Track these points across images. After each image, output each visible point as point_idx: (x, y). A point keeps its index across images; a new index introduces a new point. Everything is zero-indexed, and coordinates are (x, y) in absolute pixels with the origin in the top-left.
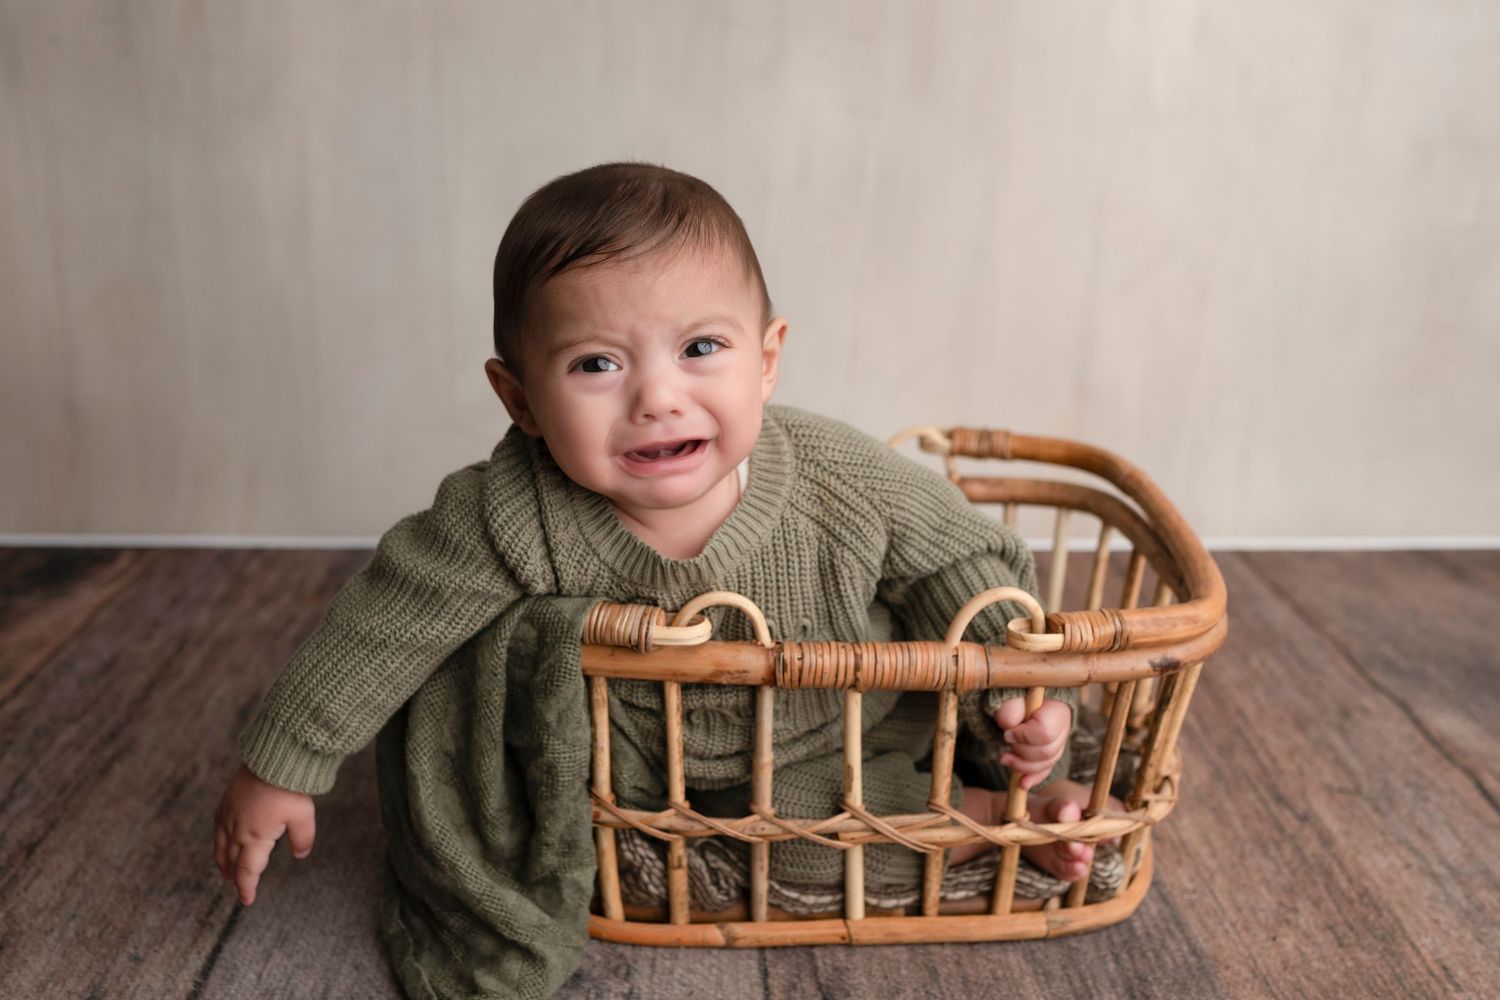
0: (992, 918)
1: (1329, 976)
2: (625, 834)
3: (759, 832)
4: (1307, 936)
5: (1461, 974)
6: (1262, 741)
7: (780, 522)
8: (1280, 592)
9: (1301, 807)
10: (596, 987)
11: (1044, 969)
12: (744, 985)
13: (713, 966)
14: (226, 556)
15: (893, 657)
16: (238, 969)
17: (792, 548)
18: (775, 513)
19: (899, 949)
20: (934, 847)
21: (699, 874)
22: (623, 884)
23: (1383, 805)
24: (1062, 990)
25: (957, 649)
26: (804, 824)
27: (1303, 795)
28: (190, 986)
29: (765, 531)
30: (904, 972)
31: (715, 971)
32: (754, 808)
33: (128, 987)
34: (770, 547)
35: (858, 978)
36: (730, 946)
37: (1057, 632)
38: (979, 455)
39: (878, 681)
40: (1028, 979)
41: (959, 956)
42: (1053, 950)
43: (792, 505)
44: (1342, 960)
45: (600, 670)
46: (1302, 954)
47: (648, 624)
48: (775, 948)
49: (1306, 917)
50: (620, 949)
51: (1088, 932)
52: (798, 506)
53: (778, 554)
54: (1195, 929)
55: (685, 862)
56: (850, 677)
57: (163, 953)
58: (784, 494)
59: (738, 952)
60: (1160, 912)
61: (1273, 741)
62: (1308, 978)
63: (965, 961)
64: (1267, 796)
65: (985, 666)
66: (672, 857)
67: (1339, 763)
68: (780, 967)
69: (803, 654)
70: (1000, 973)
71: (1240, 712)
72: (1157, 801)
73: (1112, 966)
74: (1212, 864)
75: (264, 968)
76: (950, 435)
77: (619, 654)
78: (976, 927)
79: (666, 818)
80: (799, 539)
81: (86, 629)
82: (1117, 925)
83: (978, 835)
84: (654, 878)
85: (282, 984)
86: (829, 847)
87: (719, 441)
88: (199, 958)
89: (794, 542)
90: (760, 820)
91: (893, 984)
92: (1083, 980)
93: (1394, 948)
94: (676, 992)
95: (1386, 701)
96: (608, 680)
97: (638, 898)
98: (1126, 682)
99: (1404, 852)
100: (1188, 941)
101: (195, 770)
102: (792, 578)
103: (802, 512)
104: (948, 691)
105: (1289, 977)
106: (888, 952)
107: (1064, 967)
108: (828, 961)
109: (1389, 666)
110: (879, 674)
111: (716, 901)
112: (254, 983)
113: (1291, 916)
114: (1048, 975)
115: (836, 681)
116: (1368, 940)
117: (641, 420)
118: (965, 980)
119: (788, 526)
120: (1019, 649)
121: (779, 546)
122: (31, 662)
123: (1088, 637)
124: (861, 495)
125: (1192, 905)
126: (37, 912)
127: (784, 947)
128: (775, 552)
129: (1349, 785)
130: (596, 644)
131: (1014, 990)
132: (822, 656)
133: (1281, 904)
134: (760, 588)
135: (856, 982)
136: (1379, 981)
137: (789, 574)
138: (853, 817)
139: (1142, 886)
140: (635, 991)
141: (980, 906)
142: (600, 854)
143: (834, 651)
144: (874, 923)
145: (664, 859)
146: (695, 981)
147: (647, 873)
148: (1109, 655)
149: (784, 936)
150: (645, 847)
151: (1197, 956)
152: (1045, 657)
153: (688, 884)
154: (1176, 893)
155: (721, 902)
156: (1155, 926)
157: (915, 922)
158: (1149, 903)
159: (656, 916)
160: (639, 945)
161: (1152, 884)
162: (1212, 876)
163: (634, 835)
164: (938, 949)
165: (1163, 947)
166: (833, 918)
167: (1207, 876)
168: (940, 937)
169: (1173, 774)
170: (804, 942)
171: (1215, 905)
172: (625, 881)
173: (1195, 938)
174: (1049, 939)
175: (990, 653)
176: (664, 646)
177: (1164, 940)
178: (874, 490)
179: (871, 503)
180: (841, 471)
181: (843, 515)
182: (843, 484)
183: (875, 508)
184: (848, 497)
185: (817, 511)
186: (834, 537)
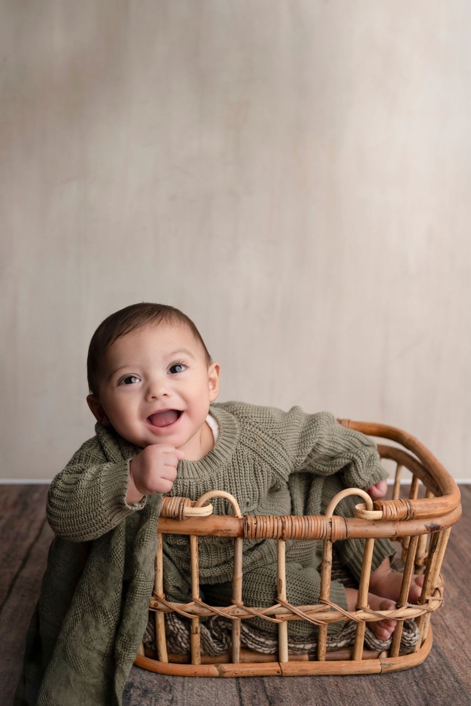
0: (353, 662)
2: (171, 615)
3: (236, 614)
7: (235, 451)
10: (155, 696)
11: (381, 689)
12: (229, 696)
13: (213, 686)
15: (300, 523)
17: (241, 464)
18: (233, 447)
19: (306, 678)
20: (323, 622)
21: (206, 637)
22: (168, 643)
25: (331, 519)
26: (258, 609)
29: (229, 456)
30: (310, 690)
31: (214, 689)
32: (233, 601)
34: (231, 464)
35: (286, 693)
36: (221, 676)
37: (379, 510)
39: (293, 535)
40: (373, 694)
41: (337, 682)
42: (385, 679)
43: (241, 443)
47: (183, 506)
48: (244, 677)
50: (167, 677)
51: (402, 670)
52: (244, 443)
53: (235, 466)
54: (457, 670)
55: (199, 631)
56: (280, 533)
58: (237, 438)
59: (226, 680)
60: (438, 660)
63: (340, 685)
65: (345, 528)
66: (193, 628)
68: (247, 687)
69: (257, 522)
70: (358, 691)
72: (433, 600)
73: (415, 688)
74: (463, 637)
77: (169, 521)
78: (345, 667)
79: (190, 607)
80: (244, 459)
82: (416, 667)
83: (345, 616)
84: (184, 639)
86: (270, 622)
87: (188, 411)
89: (242, 461)
90: (237, 607)
91: (305, 696)
92: (401, 695)
94: (195, 699)
97: (177, 650)
98: (414, 536)
100: (454, 675)
102: (241, 478)
103: (246, 446)
104: (328, 540)
106: (301, 680)
107: (391, 688)
108: (271, 684)
110: (294, 531)
111: (216, 651)
114: (383, 692)
115: (273, 534)
117: (150, 399)
118: (341, 694)
119: (239, 453)
120: (361, 518)
121: (235, 463)
123: (395, 512)
124: (271, 438)
125: (454, 657)
127: (249, 677)
128: (233, 466)
131: (366, 699)
132: (266, 522)
134: (227, 483)
135: (286, 695)
137: (240, 476)
138: (282, 606)
139: (428, 647)
140: (175, 698)
141: (347, 654)
142: (157, 627)
143: (272, 520)
144: (294, 664)
145: (189, 629)
146: (205, 694)
147: (181, 637)
148: (405, 522)
149: (249, 671)
150: (180, 622)
151: (459, 683)
152: (374, 523)
153: (201, 642)
154: (445, 651)
155: (218, 652)
156: (436, 668)
157: (315, 664)
158: (432, 656)
159: (184, 659)
160: (176, 676)
161: (432, 646)
162: (463, 643)
163: (174, 615)
164: (327, 678)
165: (441, 678)
166: (273, 661)
167: (461, 643)
168: (328, 672)
169: (440, 587)
170: (258, 675)
171: (466, 657)
172: (169, 641)
173: (457, 674)
174: (383, 674)
175: (347, 521)
176: (190, 517)
177: (441, 675)
178: (276, 434)
179: (276, 441)
180: (261, 426)
181: (265, 447)
182: (263, 432)
183: (279, 443)
184: (266, 439)
185: (254, 445)
186: (261, 457)
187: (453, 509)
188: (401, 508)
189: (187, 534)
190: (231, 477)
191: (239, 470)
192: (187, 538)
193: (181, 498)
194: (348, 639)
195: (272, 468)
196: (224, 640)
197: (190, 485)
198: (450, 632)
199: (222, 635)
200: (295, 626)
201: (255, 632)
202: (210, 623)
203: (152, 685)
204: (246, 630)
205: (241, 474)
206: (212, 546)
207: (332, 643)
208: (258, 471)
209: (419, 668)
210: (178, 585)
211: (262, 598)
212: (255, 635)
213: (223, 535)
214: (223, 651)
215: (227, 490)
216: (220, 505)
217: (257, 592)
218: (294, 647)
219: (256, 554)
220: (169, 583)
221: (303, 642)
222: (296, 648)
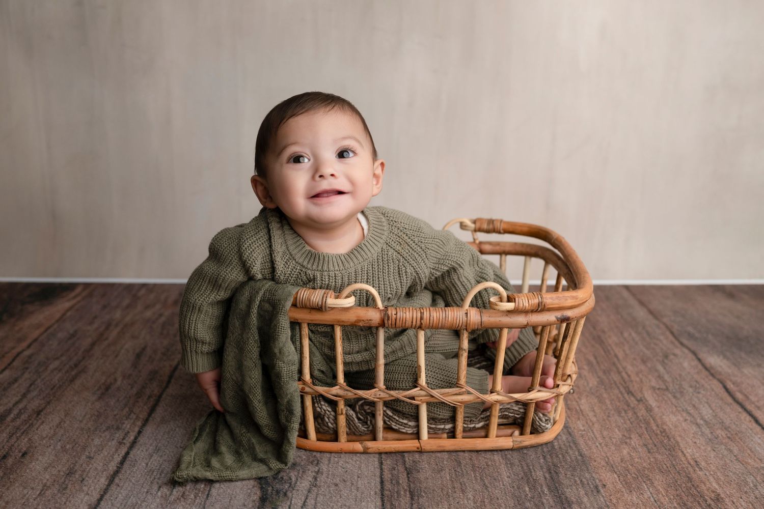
0: (487, 439)
1: (642, 464)
2: (318, 398)
3: (378, 396)
4: (634, 448)
5: (703, 464)
6: (624, 368)
8: (642, 303)
9: (639, 396)
10: (302, 469)
12: (371, 468)
13: (357, 460)
14: (129, 287)
15: (438, 314)
16: (137, 462)
17: (385, 262)
18: (379, 246)
19: (444, 453)
20: (459, 404)
21: (351, 419)
22: (316, 423)
23: (678, 395)
24: (518, 470)
25: (467, 310)
27: (641, 391)
28: (115, 468)
29: (375, 252)
30: (445, 462)
31: (358, 462)
32: (376, 385)
33: (86, 468)
34: (376, 260)
36: (365, 452)
37: (512, 302)
38: (488, 231)
39: (431, 324)
40: (503, 466)
41: (471, 456)
42: (515, 454)
43: (387, 244)
44: (649, 458)
45: (305, 319)
46: (631, 456)
47: (326, 297)
48: (386, 453)
49: (635, 441)
50: (315, 454)
51: (532, 447)
52: (390, 244)
54: (582, 446)
55: (344, 412)
56: (418, 323)
57: (102, 455)
59: (370, 455)
60: (567, 439)
61: (629, 368)
62: (632, 465)
63: (474, 458)
64: (624, 391)
65: (480, 318)
66: (338, 410)
67: (660, 377)
68: (388, 461)
69: (397, 312)
70: (490, 463)
71: (616, 356)
72: (563, 385)
73: (542, 461)
74: (594, 419)
75: (149, 461)
76: (474, 222)
77: (313, 312)
78: (480, 444)
79: (335, 390)
80: (389, 258)
81: (61, 319)
82: (546, 444)
83: (479, 398)
84: (330, 420)
85: (158, 467)
87: (352, 194)
88: (119, 457)
90: (378, 391)
91: (440, 467)
92: (528, 466)
93: (674, 453)
94: (339, 471)
95: (686, 351)
96: (308, 324)
97: (324, 430)
98: (545, 326)
99: (684, 415)
100: (578, 451)
101: (115, 380)
103: (391, 247)
104: (464, 329)
105: (623, 465)
106: (439, 455)
107: (520, 461)
108: (411, 459)
109: (691, 336)
110: (431, 321)
111: (360, 430)
112: (145, 467)
113: (628, 441)
114: (512, 464)
115: (412, 325)
116: (663, 450)
117: (317, 178)
118: (473, 466)
119: (384, 252)
120: (495, 309)
122: (36, 333)
123: (526, 305)
124: (416, 244)
125: (582, 436)
126: (43, 438)
127: (391, 453)
129: (664, 387)
130: (303, 307)
131: (496, 470)
132: (406, 313)
133: (624, 435)
134: (370, 277)
135: (422, 467)
136: (665, 466)
138: (421, 390)
139: (558, 428)
140: (321, 470)
141: (483, 433)
142: (305, 409)
143: (411, 311)
144: (432, 441)
145: (335, 411)
146: (349, 467)
147: (327, 418)
148: (537, 314)
149: (391, 447)
150: (326, 405)
151: (582, 456)
152: (507, 313)
153: (346, 422)
154: (575, 431)
155: (363, 431)
156: (564, 444)
157: (452, 441)
158: (562, 435)
159: (331, 438)
160: (324, 452)
161: (564, 426)
162: (593, 424)
163: (321, 399)
164: (462, 454)
165: (566, 453)
166: (414, 439)
167: (591, 424)
168: (463, 448)
169: (573, 374)
170: (400, 451)
171: (593, 436)
172: (317, 422)
173: (582, 449)
174: (514, 450)
175: (482, 312)
176: (334, 308)
177: (567, 450)
178: (422, 242)
179: (421, 248)
180: (408, 232)
181: (409, 252)
182: (409, 238)
183: (423, 250)
184: (411, 244)
185: (398, 248)
186: (406, 260)
187: (583, 301)
188: (532, 300)
189: (331, 323)
190: (375, 271)
191: (383, 266)
192: (332, 326)
193: (324, 290)
194: (486, 421)
195: (416, 271)
196: (369, 422)
197: (335, 276)
198: (583, 415)
199: (367, 418)
200: (436, 409)
201: (398, 414)
202: (356, 407)
203: (300, 460)
204: (390, 413)
205: (384, 271)
206: (352, 334)
207: (470, 424)
208: (402, 271)
209: (548, 445)
210: (323, 369)
211: (404, 385)
212: (399, 417)
213: (365, 325)
214: (367, 431)
215: (370, 282)
216: (362, 297)
217: (400, 381)
218: (435, 428)
219: (396, 344)
220: (315, 367)
221: (444, 423)
222: (437, 428)
